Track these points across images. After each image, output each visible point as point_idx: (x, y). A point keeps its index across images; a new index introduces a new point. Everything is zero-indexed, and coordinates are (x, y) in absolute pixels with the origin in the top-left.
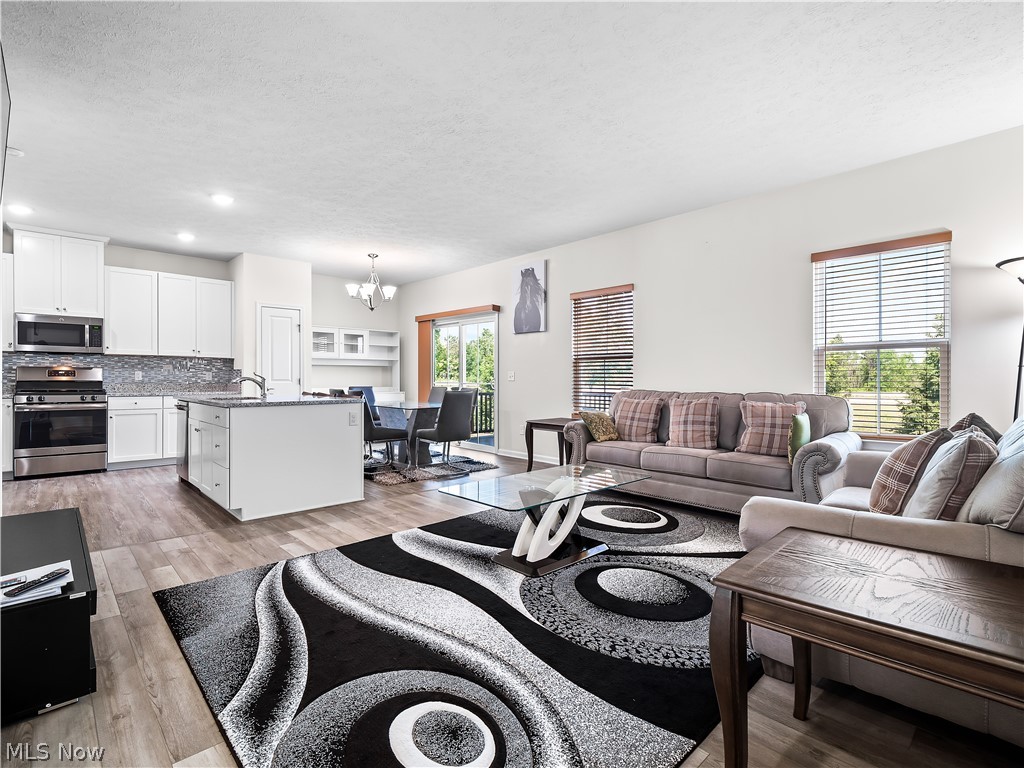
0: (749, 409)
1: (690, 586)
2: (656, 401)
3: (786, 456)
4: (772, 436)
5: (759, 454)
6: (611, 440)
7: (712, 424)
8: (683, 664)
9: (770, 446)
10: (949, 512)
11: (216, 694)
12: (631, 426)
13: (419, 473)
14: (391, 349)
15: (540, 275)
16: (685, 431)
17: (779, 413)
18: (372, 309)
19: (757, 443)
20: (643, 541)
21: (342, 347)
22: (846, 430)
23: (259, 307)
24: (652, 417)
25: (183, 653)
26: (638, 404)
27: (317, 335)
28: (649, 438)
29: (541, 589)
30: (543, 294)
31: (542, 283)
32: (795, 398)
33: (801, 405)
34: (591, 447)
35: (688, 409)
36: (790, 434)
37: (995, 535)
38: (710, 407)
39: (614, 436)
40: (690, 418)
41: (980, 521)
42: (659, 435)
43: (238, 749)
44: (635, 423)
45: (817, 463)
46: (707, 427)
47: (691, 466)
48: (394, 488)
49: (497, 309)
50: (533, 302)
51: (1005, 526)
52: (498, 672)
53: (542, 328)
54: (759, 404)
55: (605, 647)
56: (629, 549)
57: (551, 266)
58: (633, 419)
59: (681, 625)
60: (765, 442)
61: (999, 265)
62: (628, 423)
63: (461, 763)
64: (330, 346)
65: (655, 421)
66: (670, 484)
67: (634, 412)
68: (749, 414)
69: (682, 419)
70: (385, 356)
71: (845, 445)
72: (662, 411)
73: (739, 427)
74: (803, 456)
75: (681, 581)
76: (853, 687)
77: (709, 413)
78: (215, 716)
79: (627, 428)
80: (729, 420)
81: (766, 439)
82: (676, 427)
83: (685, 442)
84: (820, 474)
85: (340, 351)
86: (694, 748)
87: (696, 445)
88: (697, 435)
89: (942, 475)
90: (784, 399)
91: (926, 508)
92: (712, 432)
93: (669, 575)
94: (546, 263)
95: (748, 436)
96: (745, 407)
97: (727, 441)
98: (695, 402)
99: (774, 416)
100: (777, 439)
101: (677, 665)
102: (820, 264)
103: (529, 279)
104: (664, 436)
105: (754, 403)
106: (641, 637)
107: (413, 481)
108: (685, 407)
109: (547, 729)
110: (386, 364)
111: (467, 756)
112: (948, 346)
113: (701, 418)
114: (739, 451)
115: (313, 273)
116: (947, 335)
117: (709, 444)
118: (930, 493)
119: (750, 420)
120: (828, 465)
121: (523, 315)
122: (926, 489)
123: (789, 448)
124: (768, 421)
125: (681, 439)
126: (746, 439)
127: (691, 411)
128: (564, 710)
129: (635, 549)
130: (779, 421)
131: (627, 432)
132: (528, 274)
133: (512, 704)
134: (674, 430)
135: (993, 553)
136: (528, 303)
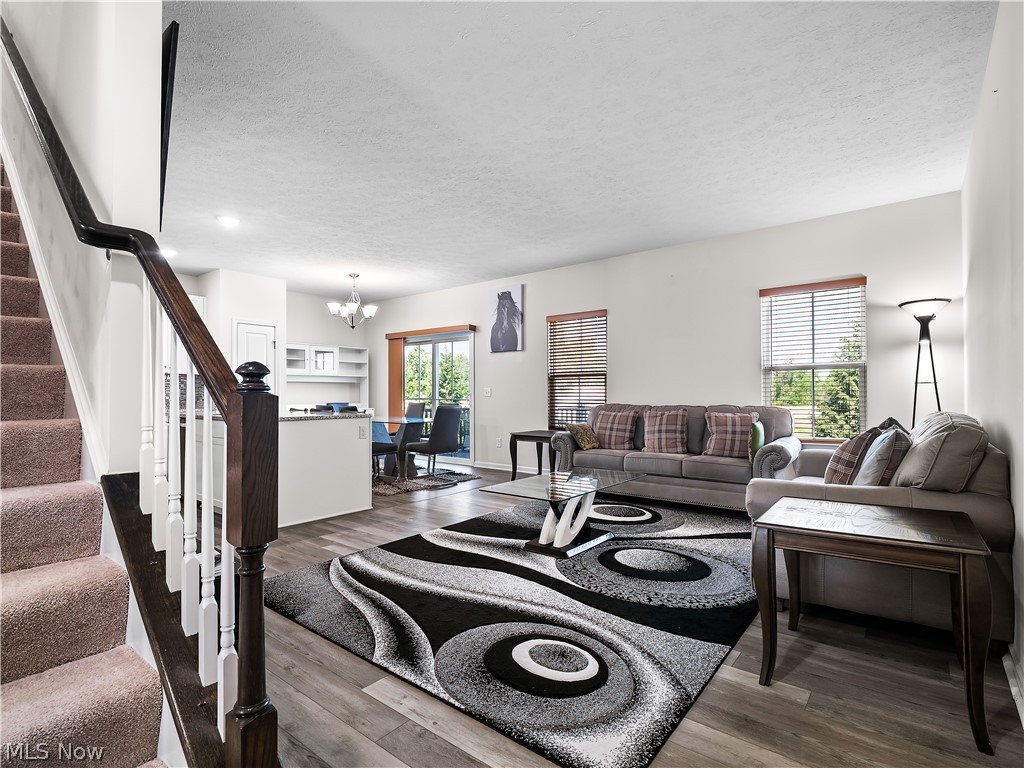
0: (713, 419)
1: (689, 559)
2: (632, 414)
3: (747, 458)
4: (733, 441)
5: (723, 456)
6: (594, 448)
7: (682, 432)
8: (704, 606)
9: (732, 449)
10: (884, 481)
11: (360, 648)
12: (610, 436)
13: (410, 484)
14: (359, 366)
15: (516, 298)
16: (660, 439)
17: (738, 423)
18: (353, 327)
19: (722, 446)
20: (639, 530)
21: (313, 364)
22: (790, 435)
23: (235, 323)
24: (629, 427)
25: (304, 626)
26: (615, 416)
27: (290, 351)
28: (627, 446)
29: (574, 566)
30: (520, 317)
31: (519, 305)
32: (750, 409)
33: (755, 415)
34: (577, 455)
35: (661, 420)
36: (750, 438)
37: (915, 492)
38: (680, 418)
39: (596, 445)
40: (664, 428)
41: (905, 484)
42: (636, 442)
43: (406, 677)
44: (614, 433)
45: (773, 461)
46: (679, 435)
47: (668, 468)
48: (394, 498)
49: (473, 328)
50: (510, 323)
51: (920, 486)
52: (573, 619)
53: (519, 347)
54: (721, 414)
55: (644, 600)
56: (631, 536)
57: (528, 291)
58: (611, 429)
59: (693, 583)
60: (728, 447)
61: (900, 306)
62: (608, 433)
63: (577, 670)
64: (300, 363)
65: (631, 431)
66: (651, 484)
67: (613, 423)
68: (713, 423)
69: (657, 428)
70: (354, 373)
71: (792, 446)
72: (637, 422)
73: (704, 435)
74: (761, 455)
75: (681, 556)
76: (826, 607)
77: (679, 423)
78: (370, 662)
79: (607, 437)
80: (696, 429)
81: (729, 442)
82: (651, 436)
83: (660, 448)
84: (775, 470)
85: (311, 368)
86: (731, 650)
87: (670, 450)
88: (670, 442)
89: (879, 458)
90: (741, 410)
91: (869, 481)
92: (683, 439)
93: (670, 552)
94: (523, 287)
95: (713, 442)
96: (710, 418)
97: (695, 446)
98: (667, 413)
99: (734, 425)
100: (737, 443)
101: (700, 607)
102: (766, 299)
103: (506, 302)
104: (639, 444)
105: (716, 414)
106: (667, 591)
107: (408, 491)
108: (658, 419)
109: (627, 647)
110: (354, 381)
111: (580, 666)
112: (865, 367)
113: (673, 428)
114: (706, 454)
115: (288, 290)
116: (863, 359)
117: (680, 449)
118: (871, 471)
119: (714, 428)
120: (781, 463)
121: (500, 335)
122: (868, 468)
123: (750, 450)
124: (730, 429)
125: (656, 445)
126: (711, 444)
127: (664, 421)
128: (633, 637)
129: (635, 536)
130: (738, 429)
131: (607, 441)
132: (505, 297)
133: (595, 636)
134: (649, 438)
135: (914, 502)
136: (505, 323)
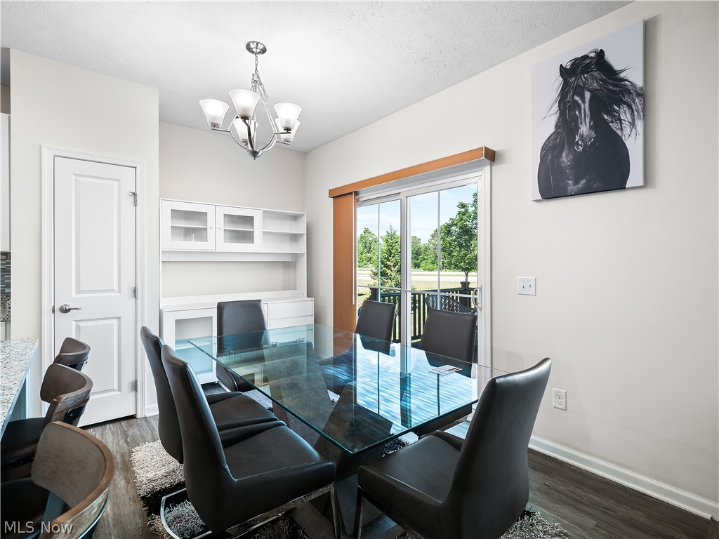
14: (295, 238)
18: (254, 154)
21: (221, 234)
23: (48, 156)
27: (178, 214)
49: (491, 156)
50: (600, 126)
53: (635, 177)
64: (199, 233)
70: (287, 248)
85: (217, 239)
94: (647, 27)
110: (288, 259)
136: (584, 129)
